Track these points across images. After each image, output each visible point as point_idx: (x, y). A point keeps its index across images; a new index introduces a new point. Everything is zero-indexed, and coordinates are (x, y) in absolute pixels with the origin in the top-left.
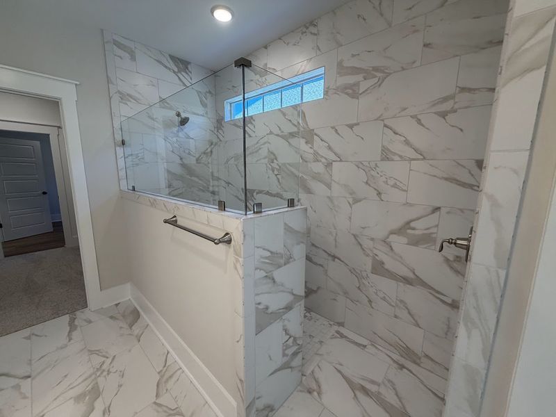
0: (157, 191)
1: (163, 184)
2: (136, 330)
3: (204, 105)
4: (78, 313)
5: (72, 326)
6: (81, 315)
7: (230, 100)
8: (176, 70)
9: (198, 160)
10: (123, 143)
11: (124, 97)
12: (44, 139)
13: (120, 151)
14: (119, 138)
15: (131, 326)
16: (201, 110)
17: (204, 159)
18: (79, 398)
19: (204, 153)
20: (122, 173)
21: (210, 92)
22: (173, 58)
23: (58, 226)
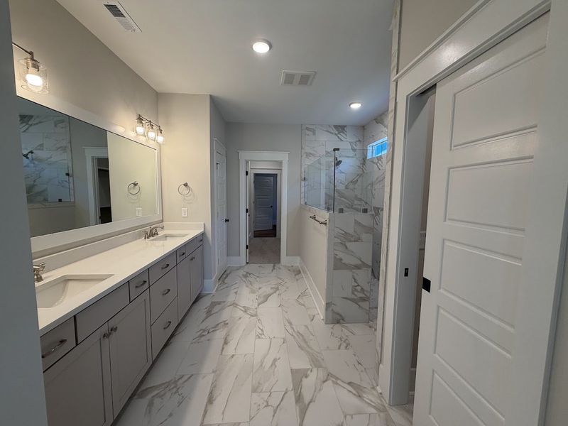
0: (318, 206)
1: (323, 202)
2: (297, 277)
3: (354, 150)
4: (276, 265)
5: (274, 268)
6: (277, 265)
7: (373, 144)
8: (337, 133)
9: (347, 187)
10: (305, 179)
11: (308, 155)
12: (275, 176)
13: (303, 183)
14: (303, 177)
15: (295, 275)
16: (351, 153)
17: (351, 186)
18: (272, 288)
19: (351, 182)
20: (303, 195)
21: (359, 141)
22: (336, 127)
23: (275, 227)
